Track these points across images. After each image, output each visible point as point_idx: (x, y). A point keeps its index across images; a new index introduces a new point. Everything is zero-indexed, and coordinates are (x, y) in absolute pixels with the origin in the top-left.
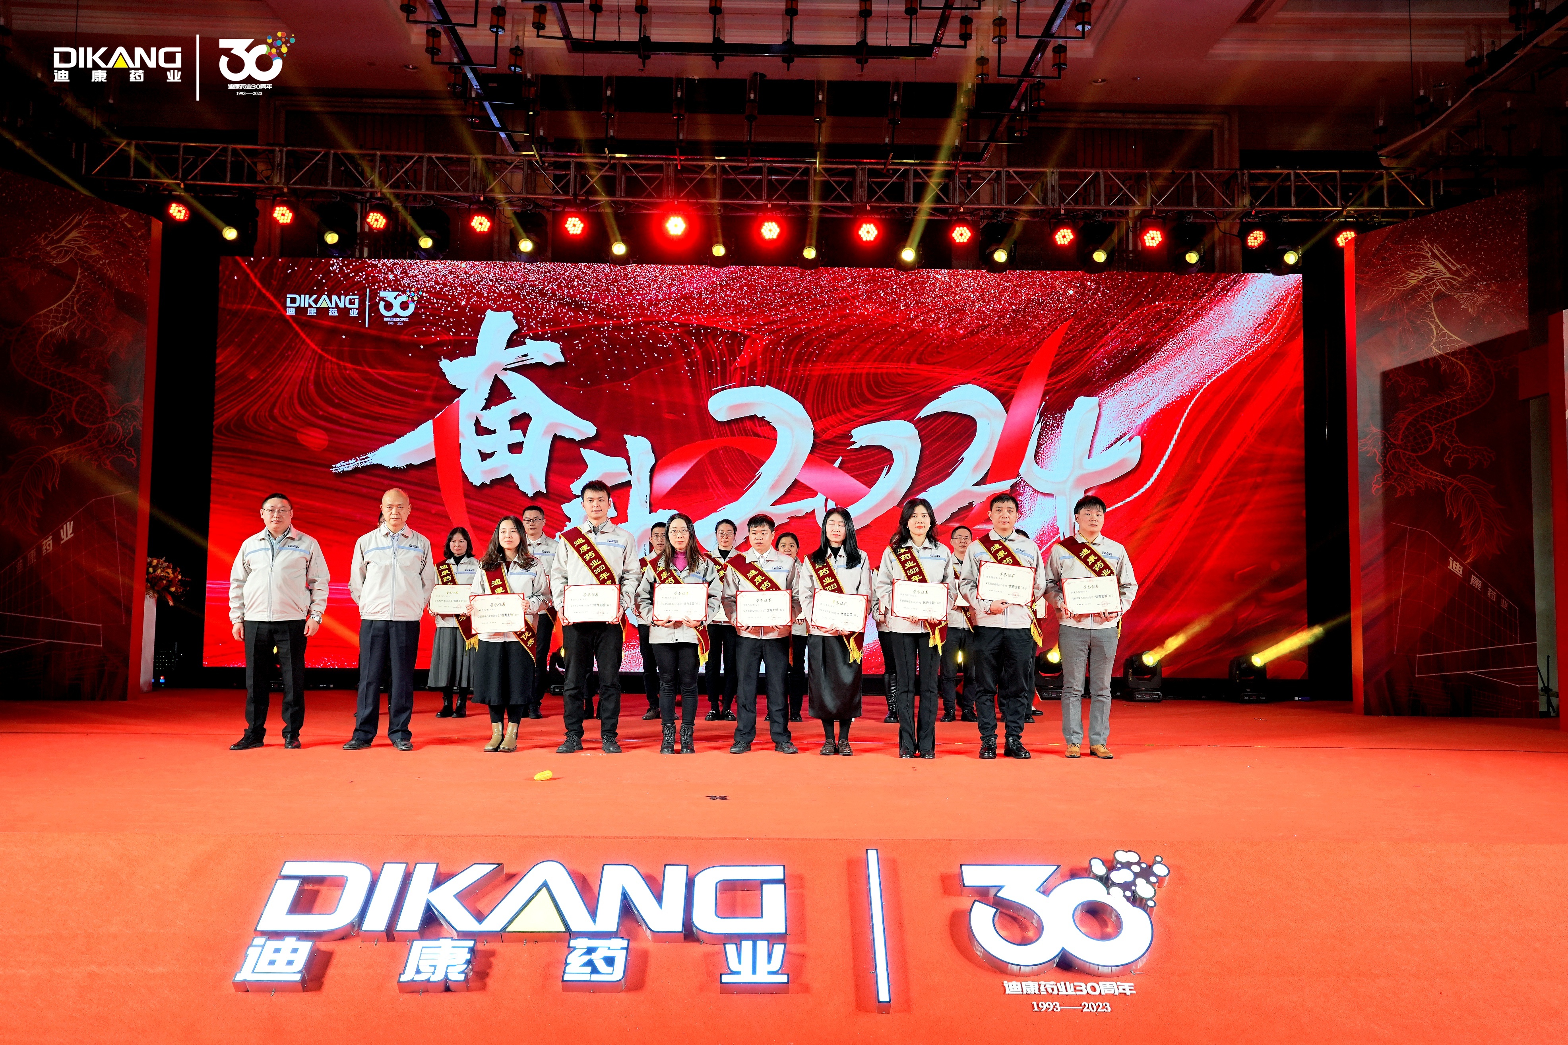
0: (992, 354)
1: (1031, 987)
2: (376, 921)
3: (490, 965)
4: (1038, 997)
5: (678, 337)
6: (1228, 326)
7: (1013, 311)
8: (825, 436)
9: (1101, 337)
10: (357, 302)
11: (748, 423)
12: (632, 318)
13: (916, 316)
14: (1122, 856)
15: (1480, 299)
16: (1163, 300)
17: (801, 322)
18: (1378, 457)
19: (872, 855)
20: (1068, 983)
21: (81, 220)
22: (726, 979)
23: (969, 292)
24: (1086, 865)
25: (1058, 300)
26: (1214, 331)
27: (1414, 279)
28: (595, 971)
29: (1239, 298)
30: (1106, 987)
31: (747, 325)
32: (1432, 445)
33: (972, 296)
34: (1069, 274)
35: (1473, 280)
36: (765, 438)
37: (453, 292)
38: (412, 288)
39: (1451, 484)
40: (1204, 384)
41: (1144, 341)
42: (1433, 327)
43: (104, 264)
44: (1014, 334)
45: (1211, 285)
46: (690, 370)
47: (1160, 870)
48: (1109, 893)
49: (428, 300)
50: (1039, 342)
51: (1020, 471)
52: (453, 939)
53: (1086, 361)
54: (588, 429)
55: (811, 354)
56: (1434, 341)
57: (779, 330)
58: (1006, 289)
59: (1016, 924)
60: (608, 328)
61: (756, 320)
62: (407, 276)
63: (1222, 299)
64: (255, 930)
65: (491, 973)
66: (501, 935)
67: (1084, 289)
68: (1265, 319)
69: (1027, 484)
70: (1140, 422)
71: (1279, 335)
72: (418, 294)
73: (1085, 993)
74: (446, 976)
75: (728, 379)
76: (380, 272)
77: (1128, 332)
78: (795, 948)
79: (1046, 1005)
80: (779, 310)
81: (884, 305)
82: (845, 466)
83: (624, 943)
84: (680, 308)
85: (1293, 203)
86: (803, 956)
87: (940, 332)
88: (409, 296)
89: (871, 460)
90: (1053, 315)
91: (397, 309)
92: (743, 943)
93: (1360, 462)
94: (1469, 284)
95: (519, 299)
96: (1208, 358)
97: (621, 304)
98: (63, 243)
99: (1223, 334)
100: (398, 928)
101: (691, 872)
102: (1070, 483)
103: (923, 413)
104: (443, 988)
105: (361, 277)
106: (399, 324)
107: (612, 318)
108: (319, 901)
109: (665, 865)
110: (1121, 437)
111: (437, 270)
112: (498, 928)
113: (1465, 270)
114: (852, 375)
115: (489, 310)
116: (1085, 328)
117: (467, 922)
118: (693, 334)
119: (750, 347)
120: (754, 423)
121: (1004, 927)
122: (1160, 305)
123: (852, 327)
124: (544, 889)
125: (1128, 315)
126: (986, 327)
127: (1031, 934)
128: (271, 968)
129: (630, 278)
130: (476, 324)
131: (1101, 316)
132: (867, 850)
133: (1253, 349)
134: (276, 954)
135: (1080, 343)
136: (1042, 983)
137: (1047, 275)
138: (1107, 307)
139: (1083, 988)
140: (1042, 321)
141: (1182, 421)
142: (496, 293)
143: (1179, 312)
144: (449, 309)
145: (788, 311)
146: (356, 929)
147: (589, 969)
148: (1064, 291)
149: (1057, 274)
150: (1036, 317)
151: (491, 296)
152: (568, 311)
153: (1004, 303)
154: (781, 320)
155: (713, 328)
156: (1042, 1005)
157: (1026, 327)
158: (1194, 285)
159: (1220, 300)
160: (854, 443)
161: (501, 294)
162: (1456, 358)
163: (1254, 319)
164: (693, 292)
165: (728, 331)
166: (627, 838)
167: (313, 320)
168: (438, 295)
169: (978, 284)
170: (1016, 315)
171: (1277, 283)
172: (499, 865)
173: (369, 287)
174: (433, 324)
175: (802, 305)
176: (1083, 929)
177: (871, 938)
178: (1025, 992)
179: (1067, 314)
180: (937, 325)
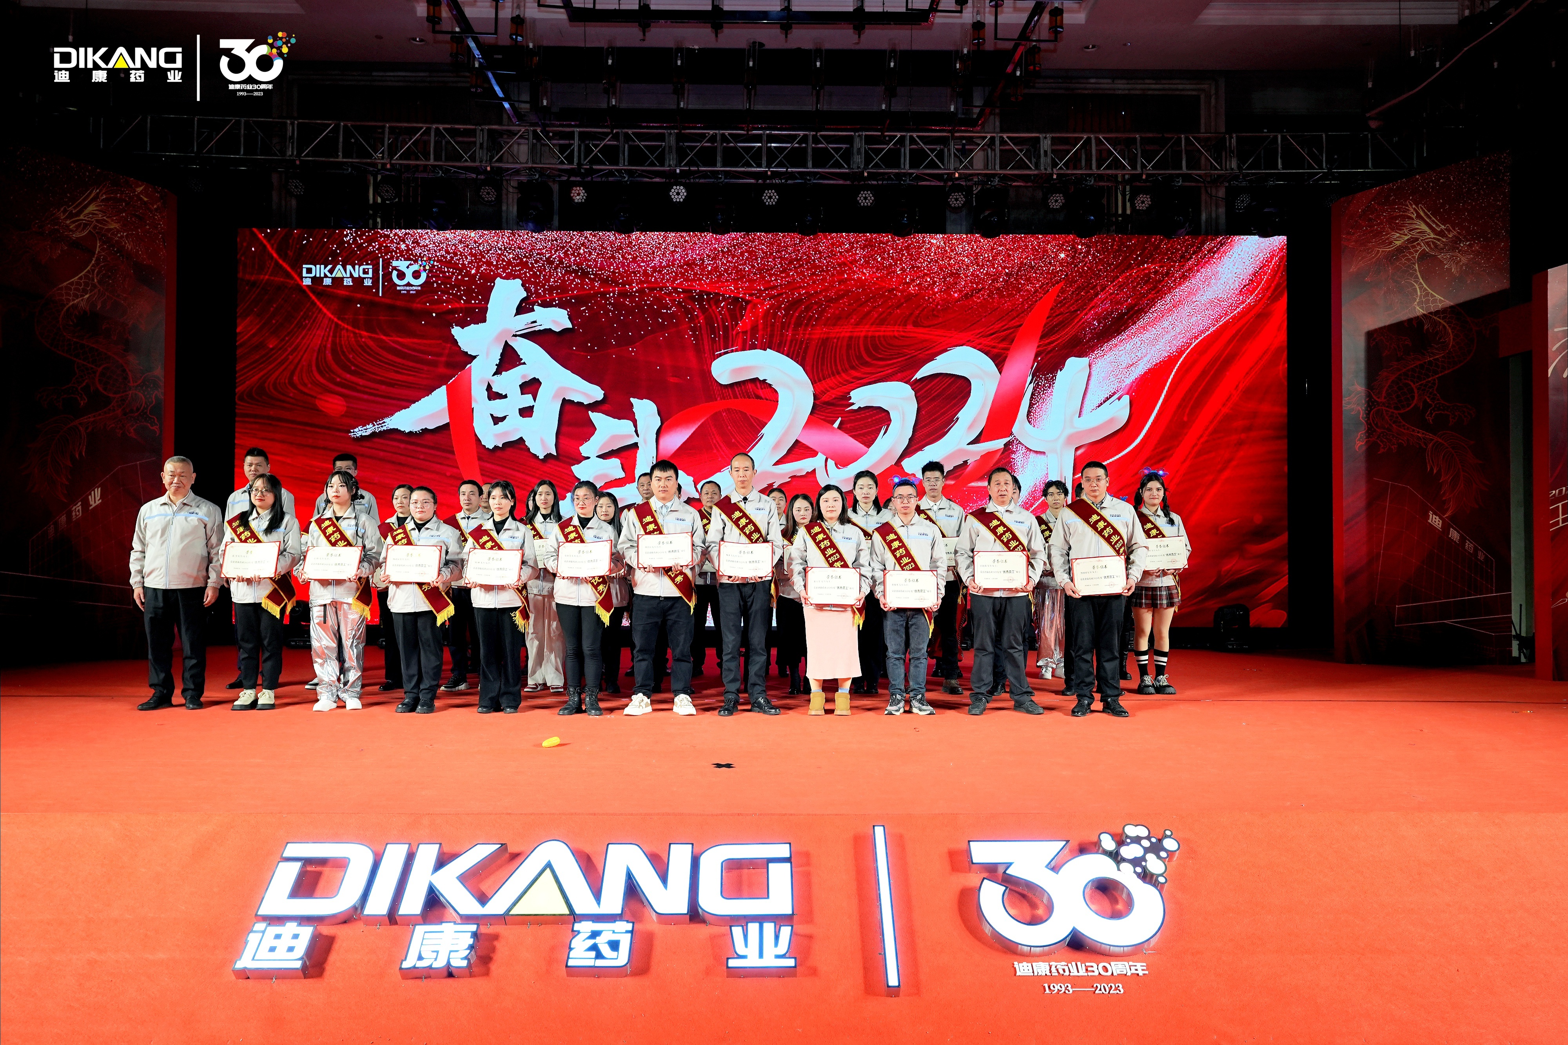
0: (985, 316)
1: (1042, 968)
2: (378, 905)
3: (493, 949)
4: (1049, 978)
5: (682, 302)
6: (1214, 287)
7: (1007, 274)
8: (825, 398)
9: (1091, 300)
10: (371, 271)
11: (750, 386)
12: (637, 285)
13: (913, 281)
14: (1131, 831)
15: (1464, 260)
16: (1152, 263)
17: (800, 287)
18: (1362, 414)
19: (879, 831)
20: (1079, 964)
21: (98, 194)
22: (732, 963)
23: (963, 256)
24: (1095, 839)
25: (1050, 263)
26: (1201, 293)
27: (1399, 239)
28: (599, 956)
29: (1225, 259)
30: (1118, 968)
31: (747, 290)
32: (1415, 401)
33: (966, 260)
34: (1061, 238)
35: (1456, 240)
36: (767, 400)
37: (463, 261)
38: (423, 257)
39: (1432, 440)
40: (1191, 344)
41: (1133, 302)
42: (1417, 287)
43: (122, 237)
44: (1007, 297)
45: (1198, 247)
46: (694, 335)
47: (1170, 844)
48: (1119, 870)
49: (439, 269)
50: (1031, 305)
51: (1013, 430)
52: (455, 923)
53: (1078, 322)
54: (596, 393)
55: (811, 318)
56: (1418, 300)
57: (780, 295)
58: (999, 253)
59: (1026, 902)
60: (614, 294)
61: (757, 285)
62: (419, 245)
63: (1209, 261)
64: (256, 915)
65: (495, 958)
66: (504, 919)
67: (1075, 252)
68: (1250, 280)
69: (1020, 443)
70: (1128, 381)
71: (1263, 296)
72: (429, 263)
73: (1096, 973)
74: (449, 962)
75: (730, 345)
76: (392, 242)
77: (1118, 294)
78: (802, 929)
79: (1057, 987)
80: (779, 276)
81: (881, 270)
82: (844, 426)
83: (629, 927)
84: (683, 274)
85: (1280, 166)
86: (810, 937)
87: (935, 296)
88: (420, 266)
89: (869, 420)
90: (1045, 278)
91: (409, 278)
92: (750, 925)
93: (1345, 419)
94: (1454, 245)
95: (528, 267)
96: (1194, 319)
97: (626, 272)
98: (82, 217)
99: (1210, 296)
100: (400, 913)
101: (696, 849)
102: (1062, 440)
103: (919, 375)
104: (446, 974)
105: (374, 247)
106: (411, 292)
107: (617, 284)
108: (322, 884)
109: (670, 844)
110: (1111, 396)
111: (448, 239)
112: (501, 911)
113: (1449, 231)
114: (851, 338)
115: (498, 279)
116: (1076, 291)
117: (471, 906)
118: (696, 300)
119: (751, 312)
120: (756, 386)
121: (1013, 905)
122: (1148, 268)
123: (849, 291)
124: (548, 870)
125: (1118, 277)
126: (980, 290)
127: (1040, 912)
128: (272, 955)
129: (634, 246)
130: (486, 292)
131: (1092, 278)
132: (874, 826)
133: (1238, 310)
134: (277, 940)
135: (1071, 306)
136: (1053, 964)
137: (1039, 239)
138: (1097, 270)
139: (1095, 969)
140: (1034, 284)
141: (1170, 380)
142: (505, 261)
143: (1167, 274)
144: (460, 277)
145: (788, 276)
146: (359, 911)
147: (593, 954)
148: (1056, 254)
149: (1049, 238)
150: (1028, 280)
151: (500, 264)
152: (574, 278)
153: (998, 267)
154: (781, 285)
155: (715, 293)
156: (1054, 987)
157: (1019, 290)
158: (1181, 247)
159: (1206, 262)
160: (853, 404)
161: (509, 263)
162: (1439, 317)
163: (1240, 280)
164: (695, 258)
165: (730, 296)
166: (632, 814)
167: (329, 289)
168: (449, 264)
169: (972, 249)
170: (1009, 278)
171: (1262, 245)
172: (502, 844)
173: (382, 256)
174: (444, 292)
175: (801, 270)
176: (1092, 907)
177: (879, 917)
178: (1036, 974)
179: (1059, 276)
180: (932, 289)
